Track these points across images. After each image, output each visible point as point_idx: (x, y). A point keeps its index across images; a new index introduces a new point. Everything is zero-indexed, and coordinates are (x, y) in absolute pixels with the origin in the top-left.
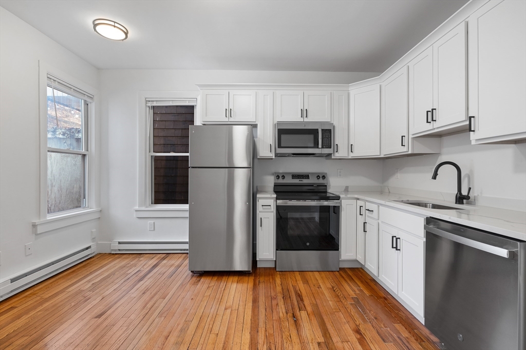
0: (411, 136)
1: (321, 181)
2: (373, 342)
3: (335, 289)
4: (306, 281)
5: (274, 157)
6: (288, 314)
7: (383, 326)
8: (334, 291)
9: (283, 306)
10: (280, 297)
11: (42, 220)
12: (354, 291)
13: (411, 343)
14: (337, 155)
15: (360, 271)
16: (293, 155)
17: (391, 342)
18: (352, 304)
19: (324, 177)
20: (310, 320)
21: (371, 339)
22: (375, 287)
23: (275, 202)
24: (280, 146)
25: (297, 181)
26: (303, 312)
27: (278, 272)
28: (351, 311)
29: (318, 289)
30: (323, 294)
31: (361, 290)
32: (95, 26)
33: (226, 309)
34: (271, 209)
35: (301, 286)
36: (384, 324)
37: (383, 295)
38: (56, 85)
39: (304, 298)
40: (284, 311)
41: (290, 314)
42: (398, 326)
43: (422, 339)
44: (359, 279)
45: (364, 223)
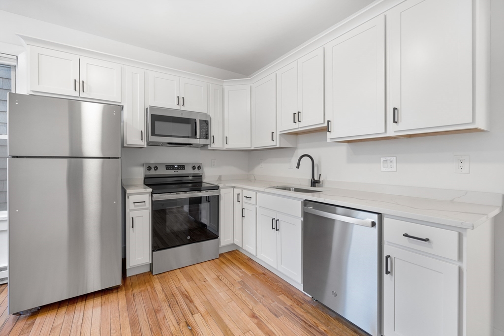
0: (278, 133)
1: (196, 171)
2: (269, 321)
3: (220, 278)
4: (190, 278)
5: (146, 146)
6: (181, 324)
7: (271, 302)
8: (221, 280)
9: (172, 317)
10: (165, 306)
12: (237, 274)
13: (295, 309)
14: (214, 146)
15: (236, 253)
16: (168, 145)
17: (282, 315)
18: (240, 289)
19: (199, 168)
20: (207, 322)
21: (267, 319)
22: (253, 265)
23: (150, 197)
24: (153, 134)
25: (171, 172)
26: (196, 315)
27: (155, 276)
28: (241, 296)
29: (204, 283)
30: (211, 286)
31: (242, 272)
34: (145, 205)
35: (186, 285)
36: (271, 300)
37: (261, 271)
39: (192, 298)
40: (175, 322)
41: (183, 324)
42: (282, 297)
43: (301, 303)
44: (239, 261)
45: (242, 209)
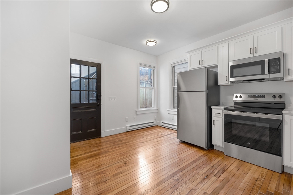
11: (138, 110)
32: (147, 43)
33: (178, 158)
38: (143, 66)
